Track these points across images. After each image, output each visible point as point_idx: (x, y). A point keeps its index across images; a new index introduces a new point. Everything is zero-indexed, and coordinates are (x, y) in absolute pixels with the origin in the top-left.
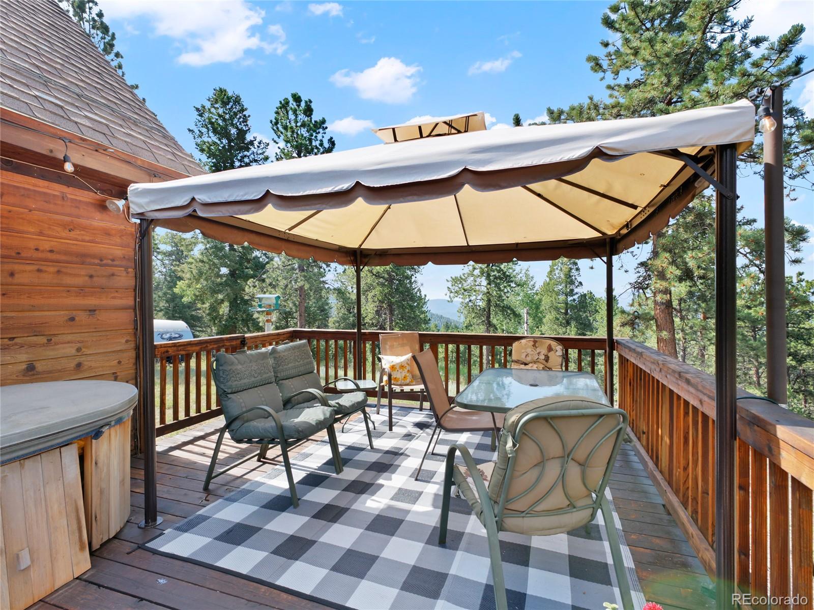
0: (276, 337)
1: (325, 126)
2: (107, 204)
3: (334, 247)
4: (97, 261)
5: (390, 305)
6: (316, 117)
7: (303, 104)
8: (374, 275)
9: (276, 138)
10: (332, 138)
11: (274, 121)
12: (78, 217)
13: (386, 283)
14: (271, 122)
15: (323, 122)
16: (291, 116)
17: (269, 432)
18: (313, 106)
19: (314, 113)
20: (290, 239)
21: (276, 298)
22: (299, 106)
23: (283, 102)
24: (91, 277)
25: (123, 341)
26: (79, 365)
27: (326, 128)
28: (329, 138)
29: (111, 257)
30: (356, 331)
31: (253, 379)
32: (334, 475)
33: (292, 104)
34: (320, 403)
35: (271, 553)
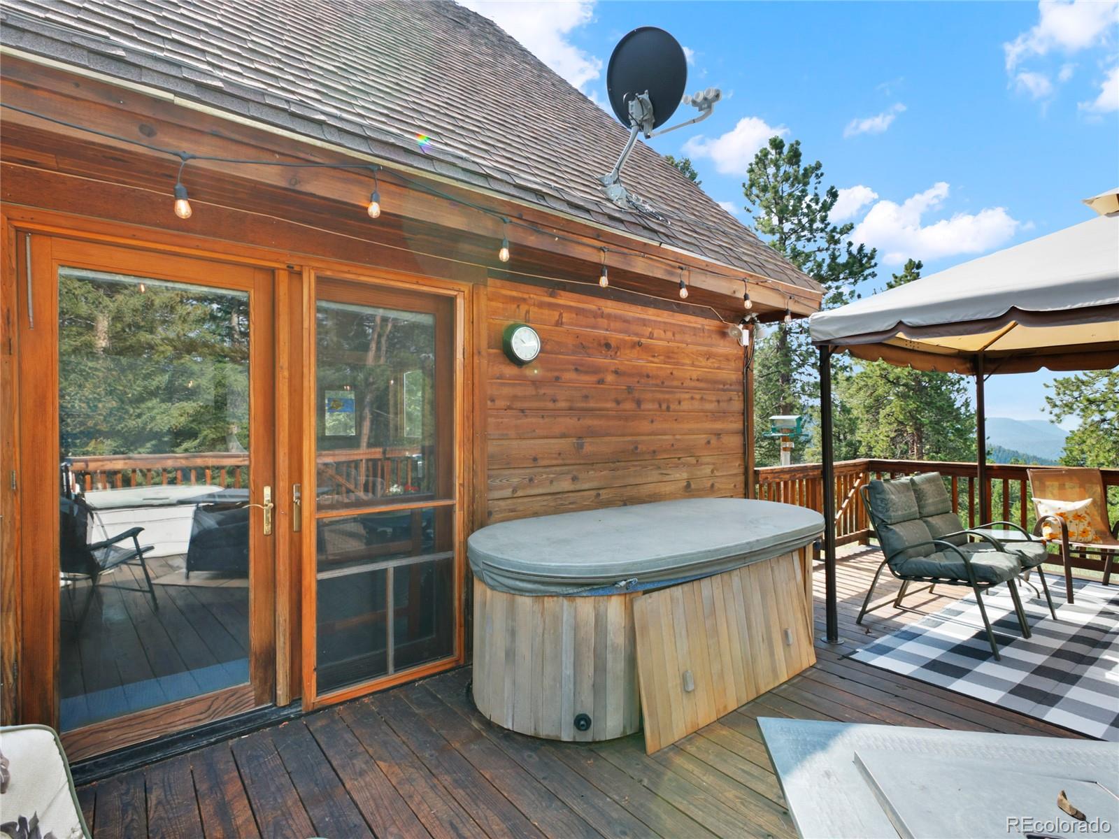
0: (852, 468)
1: (819, 172)
2: (729, 331)
3: (952, 351)
4: (721, 386)
5: (919, 428)
6: (805, 162)
7: (786, 150)
8: (889, 381)
9: (750, 205)
10: (832, 188)
11: (748, 183)
12: (711, 346)
13: (911, 393)
14: (744, 185)
15: (818, 166)
16: (771, 170)
17: (952, 570)
18: (801, 149)
19: (802, 158)
20: (916, 348)
21: (797, 420)
22: (780, 153)
23: (759, 154)
24: (718, 401)
25: (737, 464)
26: (712, 486)
27: (822, 174)
28: (828, 188)
29: (729, 382)
30: (977, 464)
31: (904, 512)
32: (1021, 638)
33: (773, 154)
34: (995, 547)
35: (1009, 693)
